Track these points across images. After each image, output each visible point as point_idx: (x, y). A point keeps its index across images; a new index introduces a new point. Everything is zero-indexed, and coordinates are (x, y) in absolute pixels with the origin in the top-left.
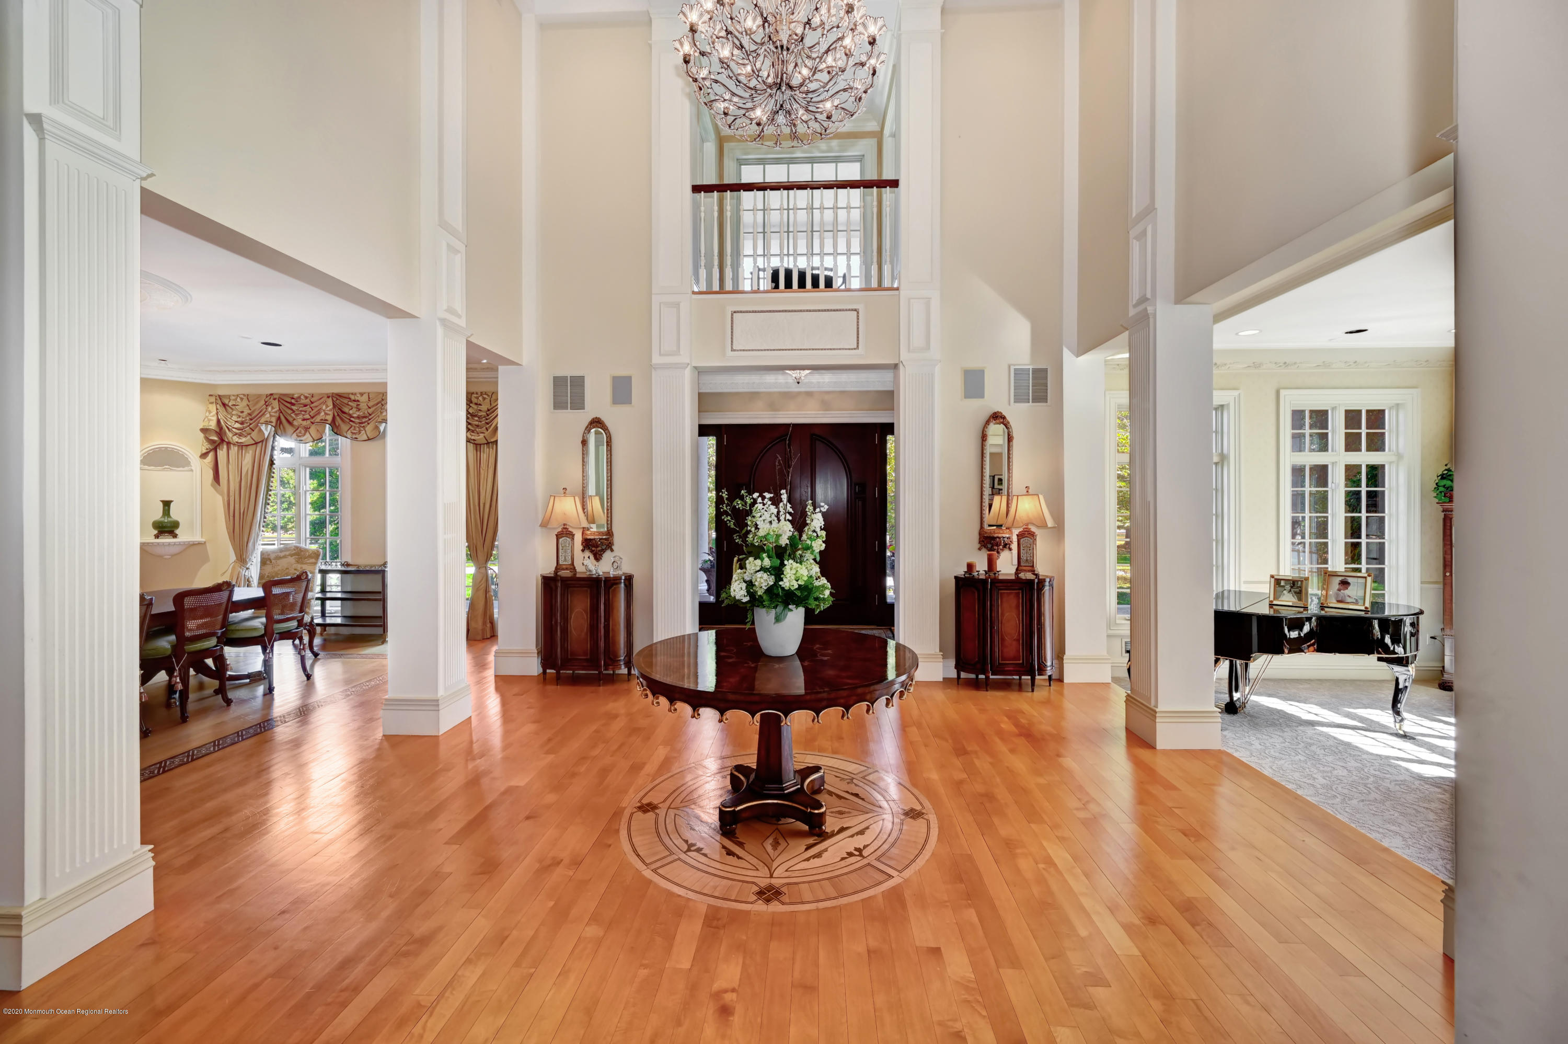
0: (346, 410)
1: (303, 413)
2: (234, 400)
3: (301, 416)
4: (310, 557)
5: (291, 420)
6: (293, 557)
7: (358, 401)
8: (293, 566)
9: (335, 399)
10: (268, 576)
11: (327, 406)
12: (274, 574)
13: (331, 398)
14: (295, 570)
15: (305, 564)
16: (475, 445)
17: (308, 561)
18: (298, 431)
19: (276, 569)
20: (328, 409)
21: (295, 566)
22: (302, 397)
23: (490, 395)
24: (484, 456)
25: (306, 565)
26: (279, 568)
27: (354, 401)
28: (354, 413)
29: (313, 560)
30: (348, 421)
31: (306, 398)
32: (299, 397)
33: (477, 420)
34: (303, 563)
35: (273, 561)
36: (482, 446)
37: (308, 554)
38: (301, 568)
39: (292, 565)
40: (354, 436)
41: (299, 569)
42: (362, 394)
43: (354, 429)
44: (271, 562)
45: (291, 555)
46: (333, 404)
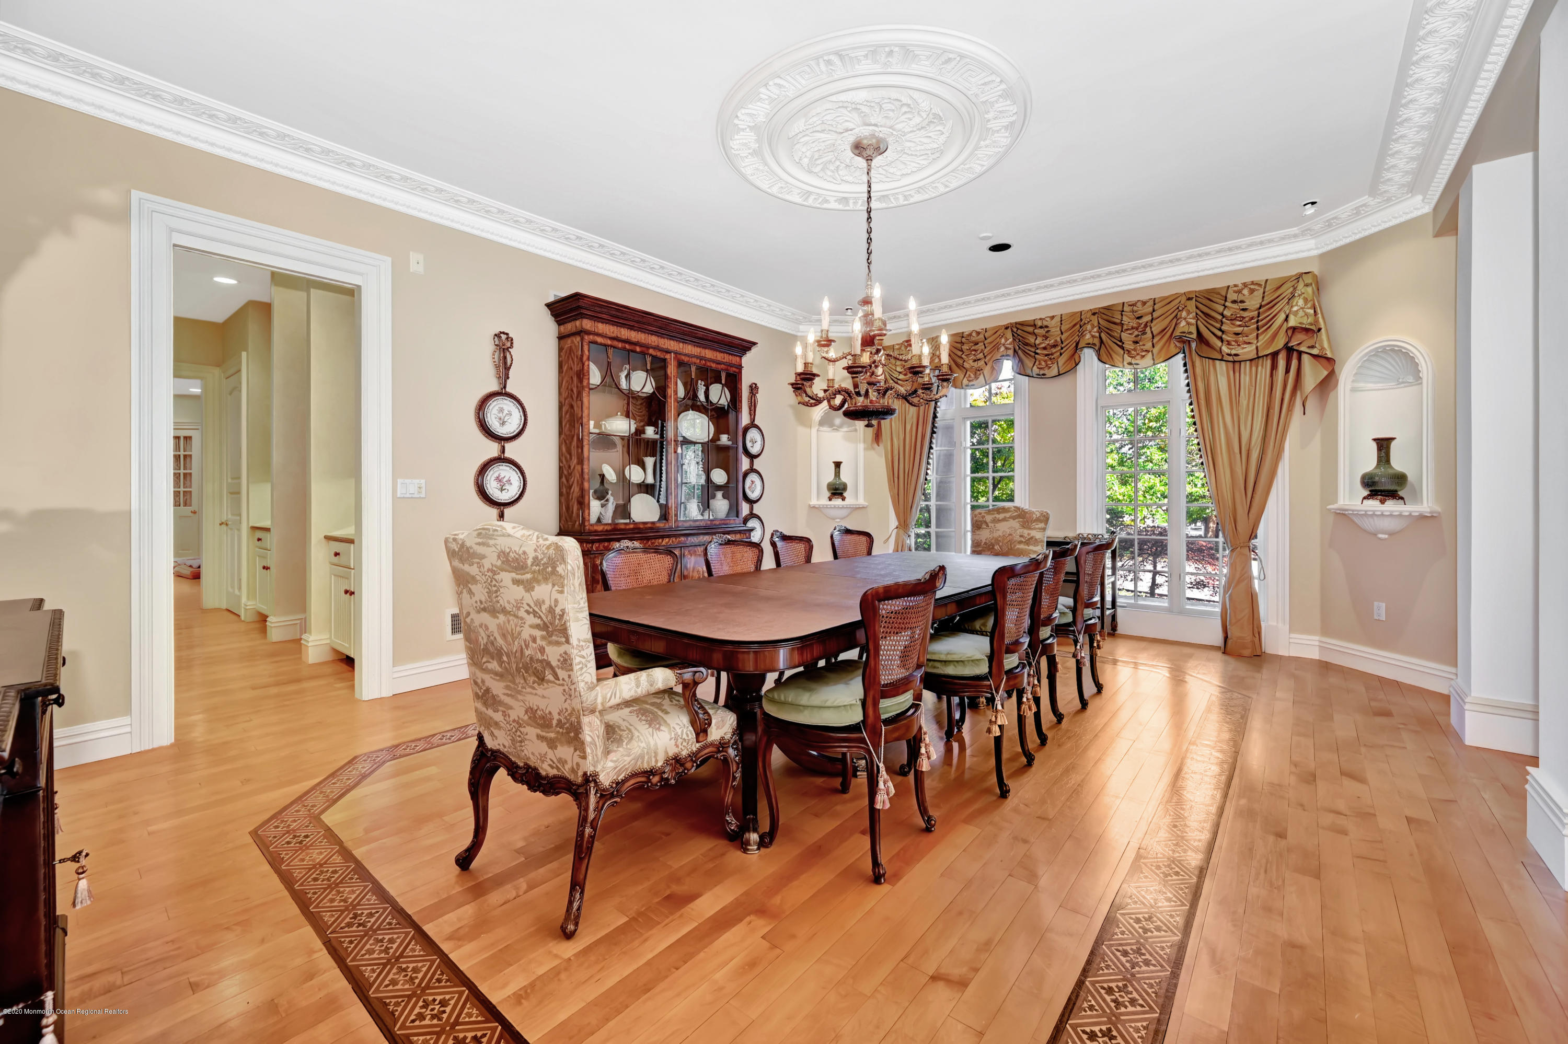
0: (1031, 339)
1: (973, 353)
2: (898, 349)
3: (972, 357)
4: (1038, 520)
5: (961, 362)
6: (1017, 520)
7: (1047, 327)
8: (1018, 532)
9: (1015, 330)
10: (985, 543)
11: (1007, 340)
12: (993, 541)
13: (1009, 329)
14: (1021, 536)
15: (1032, 529)
16: (1231, 365)
17: (1037, 526)
18: (967, 375)
19: (996, 535)
20: (1008, 342)
21: (1020, 531)
22: (974, 334)
23: (1263, 284)
24: (1246, 379)
25: (1034, 531)
26: (1000, 533)
27: (1041, 327)
28: (1041, 343)
29: (1042, 525)
30: (1033, 354)
31: (978, 333)
32: (970, 335)
33: (1240, 326)
34: (1030, 528)
35: (990, 525)
36: (1243, 364)
37: (1034, 516)
38: (1029, 534)
39: (1016, 530)
40: (1042, 372)
41: (1026, 535)
42: (1052, 318)
43: (1040, 364)
44: (988, 526)
45: (1014, 518)
46: (1013, 335)
